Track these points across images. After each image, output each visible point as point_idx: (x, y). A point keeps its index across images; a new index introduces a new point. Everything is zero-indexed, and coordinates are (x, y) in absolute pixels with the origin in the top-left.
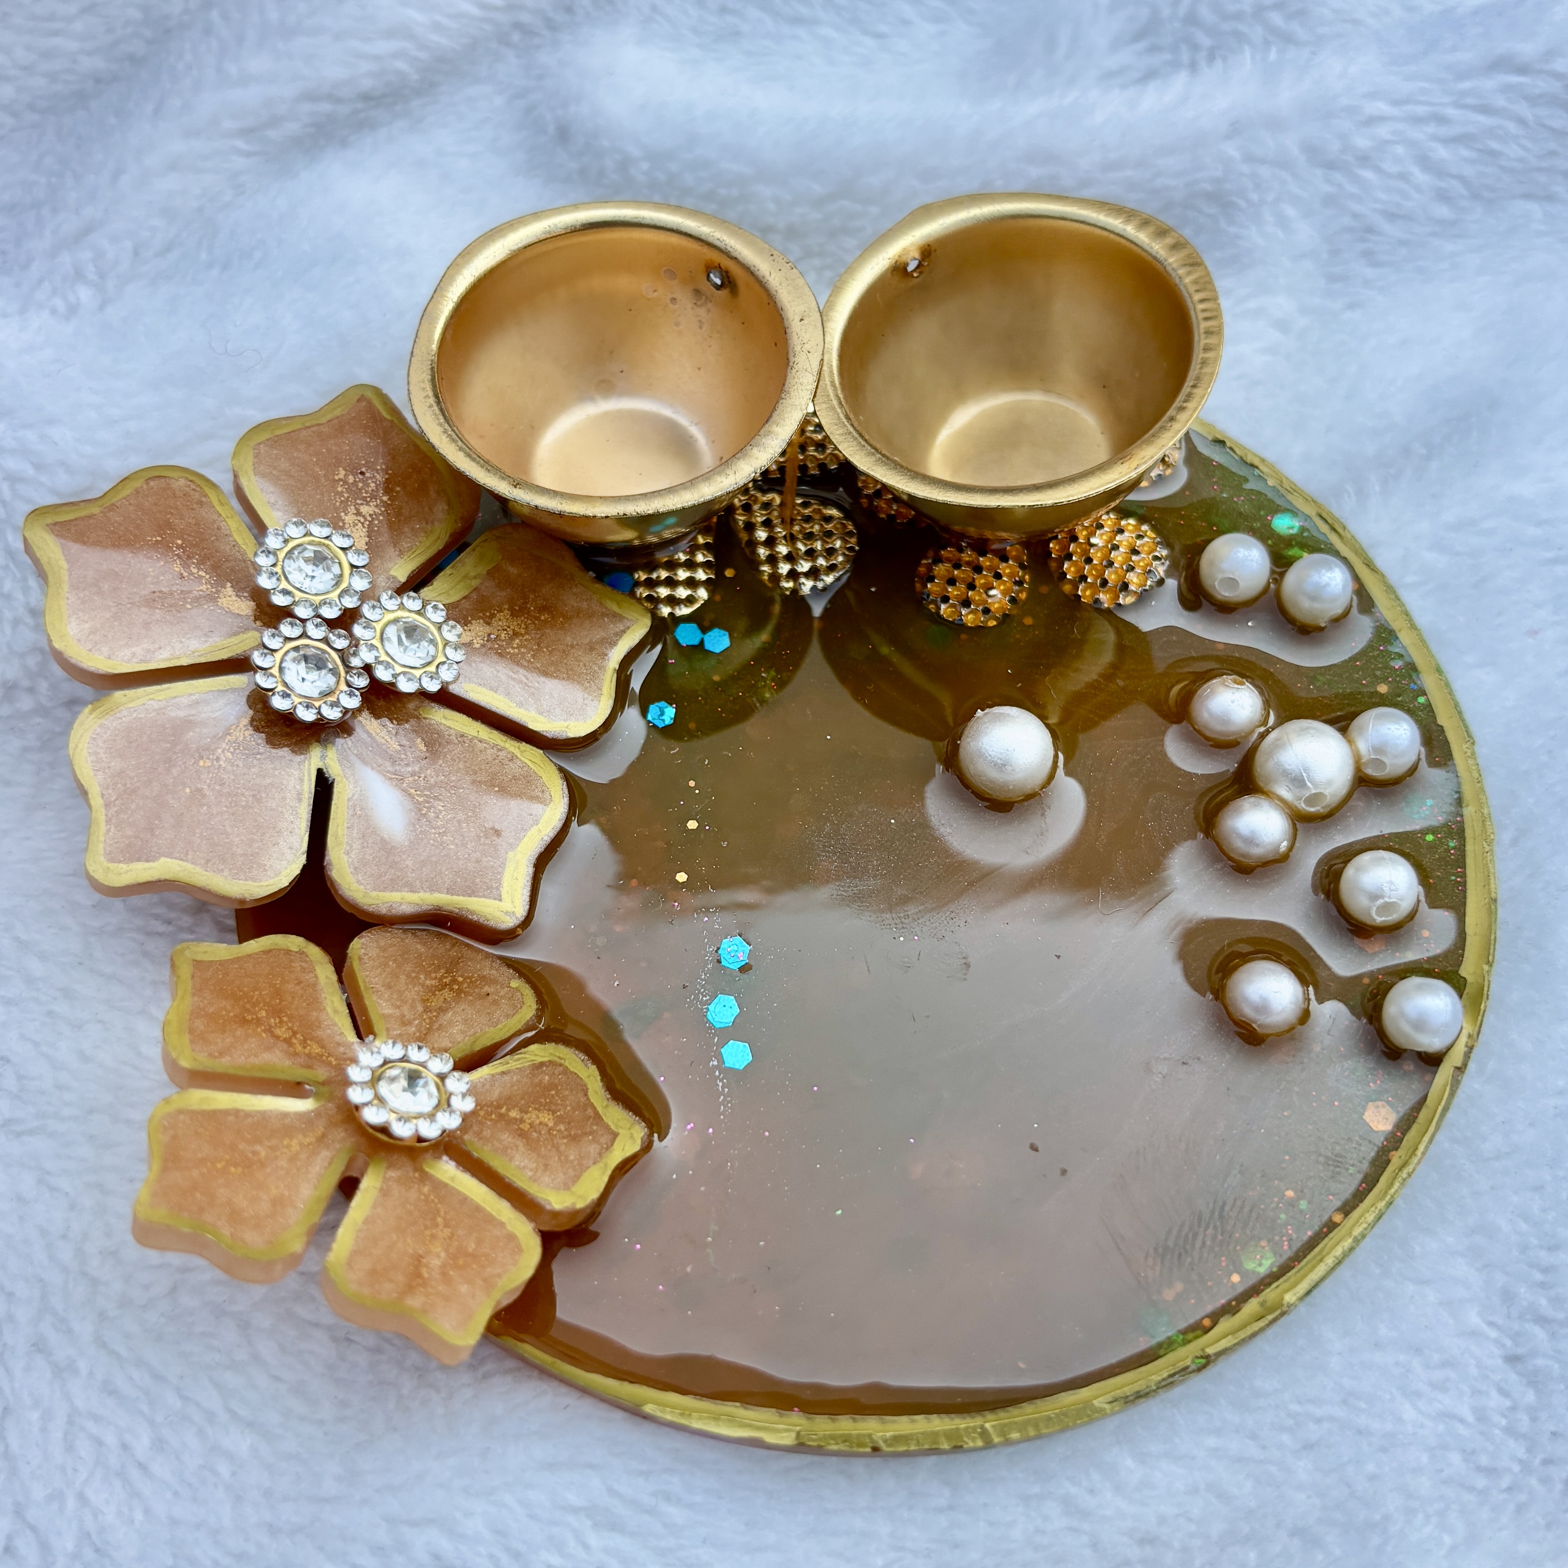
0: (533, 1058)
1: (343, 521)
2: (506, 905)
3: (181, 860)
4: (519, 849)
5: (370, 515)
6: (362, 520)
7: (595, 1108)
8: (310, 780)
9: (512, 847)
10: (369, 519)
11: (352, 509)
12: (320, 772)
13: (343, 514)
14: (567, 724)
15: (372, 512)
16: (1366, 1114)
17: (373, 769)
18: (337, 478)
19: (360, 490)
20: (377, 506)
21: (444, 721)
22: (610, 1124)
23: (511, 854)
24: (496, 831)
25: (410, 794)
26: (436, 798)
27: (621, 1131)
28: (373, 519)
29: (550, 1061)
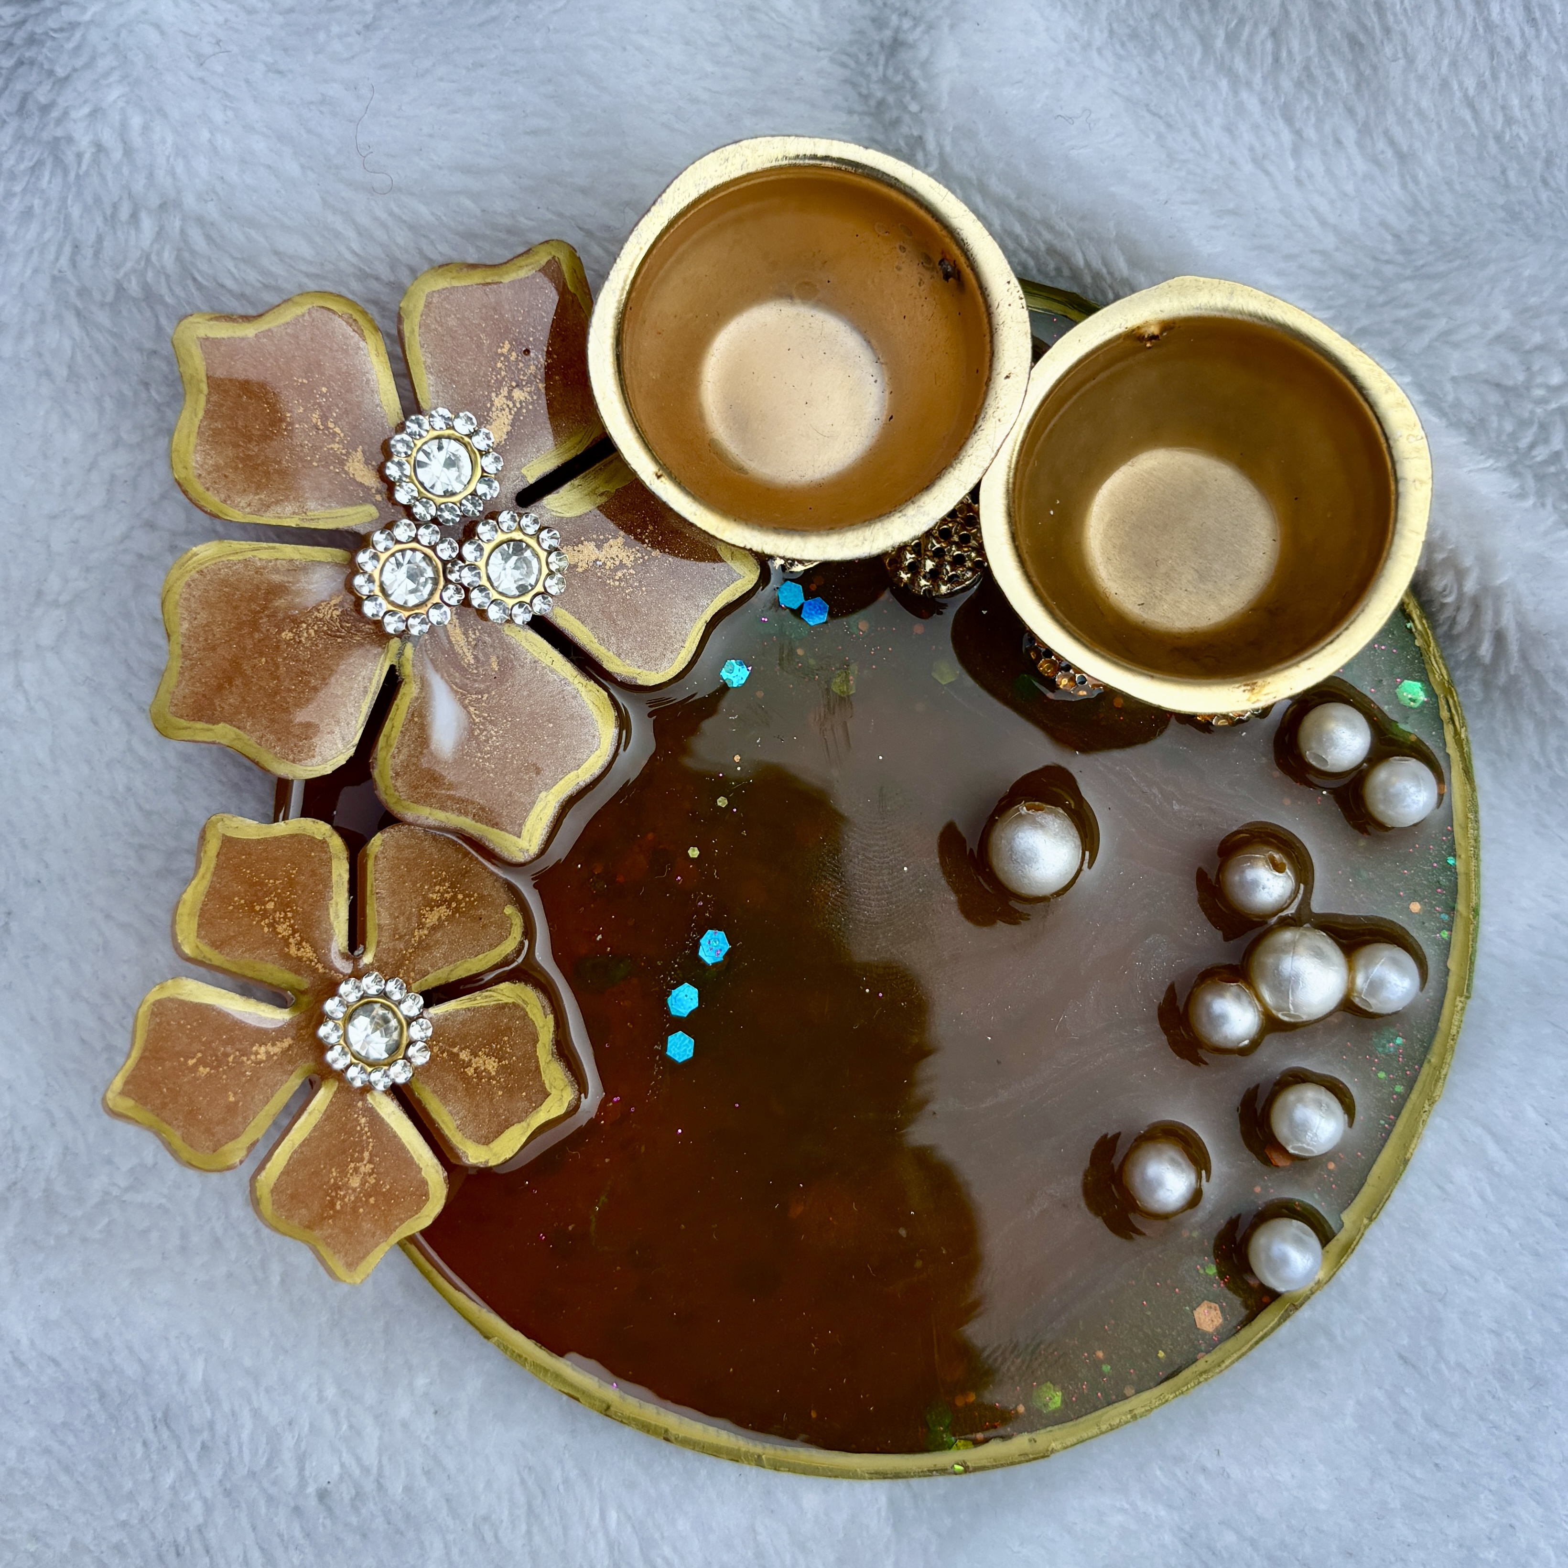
0: (499, 997)
1: (492, 402)
2: (523, 843)
3: (239, 728)
4: (553, 790)
5: (521, 402)
6: (511, 405)
7: (537, 1062)
8: (380, 675)
9: (547, 787)
10: (518, 405)
11: (505, 391)
12: (392, 668)
13: (493, 395)
14: (639, 671)
15: (523, 399)
16: (1198, 1310)
17: (442, 677)
18: (499, 351)
19: (519, 370)
20: (530, 393)
21: (524, 644)
22: (547, 1082)
23: (543, 794)
24: (537, 768)
25: (469, 712)
26: (491, 722)
27: (553, 1092)
28: (522, 407)
29: (514, 1004)
